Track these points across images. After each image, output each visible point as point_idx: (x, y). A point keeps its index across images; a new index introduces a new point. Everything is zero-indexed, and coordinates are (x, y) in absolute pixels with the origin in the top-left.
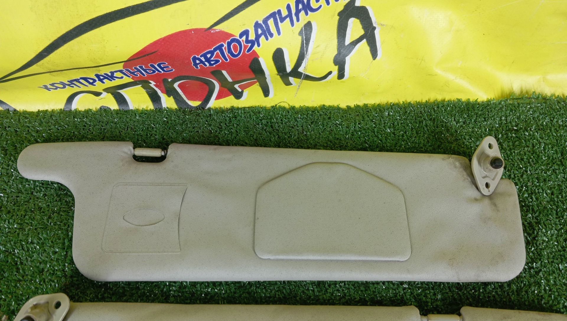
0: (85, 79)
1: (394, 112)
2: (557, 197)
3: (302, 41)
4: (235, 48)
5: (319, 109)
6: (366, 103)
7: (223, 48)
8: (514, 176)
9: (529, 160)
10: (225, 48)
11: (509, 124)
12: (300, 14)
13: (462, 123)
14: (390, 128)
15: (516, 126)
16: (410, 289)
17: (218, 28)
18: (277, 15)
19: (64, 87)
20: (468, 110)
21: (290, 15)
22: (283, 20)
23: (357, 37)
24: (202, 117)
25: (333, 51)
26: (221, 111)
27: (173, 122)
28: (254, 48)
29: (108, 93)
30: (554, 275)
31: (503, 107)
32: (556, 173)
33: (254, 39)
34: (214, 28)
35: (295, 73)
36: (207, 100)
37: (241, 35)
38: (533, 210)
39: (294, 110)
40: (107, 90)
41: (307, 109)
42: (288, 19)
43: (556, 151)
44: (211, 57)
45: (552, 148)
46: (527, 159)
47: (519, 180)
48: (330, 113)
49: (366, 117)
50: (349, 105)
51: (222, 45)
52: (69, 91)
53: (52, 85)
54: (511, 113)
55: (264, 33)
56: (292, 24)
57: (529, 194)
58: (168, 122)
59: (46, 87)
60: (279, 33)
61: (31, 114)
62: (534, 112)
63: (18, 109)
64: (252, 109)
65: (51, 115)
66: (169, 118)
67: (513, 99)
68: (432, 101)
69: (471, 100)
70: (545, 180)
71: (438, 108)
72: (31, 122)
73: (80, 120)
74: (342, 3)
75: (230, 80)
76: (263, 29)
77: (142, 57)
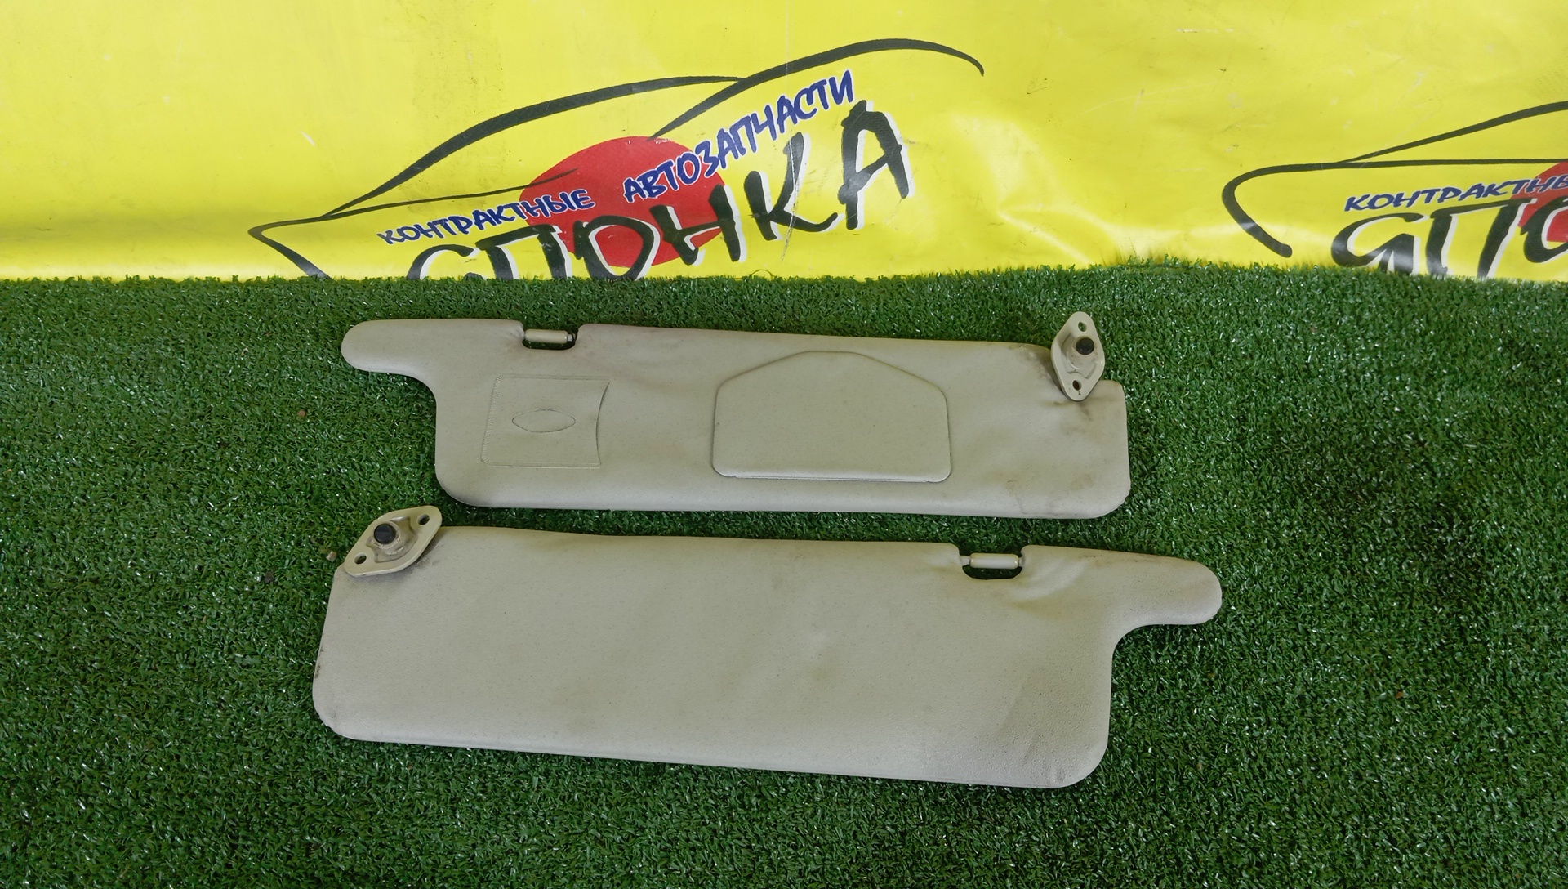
0: (455, 219)
1: (942, 286)
2: (1200, 413)
3: (789, 163)
4: (689, 167)
5: (820, 282)
6: (898, 274)
8: (1131, 382)
10: (674, 168)
14: (933, 310)
16: (949, 526)
18: (751, 122)
20: (1060, 283)
21: (770, 122)
22: (759, 128)
24: (631, 291)
25: (836, 180)
26: (661, 284)
27: (584, 297)
28: (716, 170)
29: (482, 249)
30: (1180, 517)
31: (1116, 279)
32: (1199, 378)
33: (717, 156)
34: (660, 137)
35: (780, 215)
36: (638, 265)
37: (698, 150)
38: (1156, 431)
39: (780, 284)
40: (481, 244)
41: (802, 282)
42: (767, 128)
43: (1203, 346)
44: (653, 181)
45: (1196, 341)
46: (1153, 356)
47: (1138, 388)
48: (839, 289)
49: (896, 294)
50: (870, 276)
51: (671, 164)
52: (425, 243)
54: (1130, 289)
55: (731, 147)
56: (774, 136)
57: (1152, 409)
58: (574, 298)
59: (389, 238)
60: (754, 148)
61: (354, 282)
62: (1168, 287)
63: (333, 276)
64: (711, 280)
65: (389, 284)
66: (577, 293)
67: (1132, 266)
68: (1003, 270)
69: (1064, 268)
70: (1180, 389)
71: (1013, 280)
72: (354, 295)
73: (433, 293)
74: (846, 107)
75: (678, 226)
76: (730, 141)
77: (552, 179)
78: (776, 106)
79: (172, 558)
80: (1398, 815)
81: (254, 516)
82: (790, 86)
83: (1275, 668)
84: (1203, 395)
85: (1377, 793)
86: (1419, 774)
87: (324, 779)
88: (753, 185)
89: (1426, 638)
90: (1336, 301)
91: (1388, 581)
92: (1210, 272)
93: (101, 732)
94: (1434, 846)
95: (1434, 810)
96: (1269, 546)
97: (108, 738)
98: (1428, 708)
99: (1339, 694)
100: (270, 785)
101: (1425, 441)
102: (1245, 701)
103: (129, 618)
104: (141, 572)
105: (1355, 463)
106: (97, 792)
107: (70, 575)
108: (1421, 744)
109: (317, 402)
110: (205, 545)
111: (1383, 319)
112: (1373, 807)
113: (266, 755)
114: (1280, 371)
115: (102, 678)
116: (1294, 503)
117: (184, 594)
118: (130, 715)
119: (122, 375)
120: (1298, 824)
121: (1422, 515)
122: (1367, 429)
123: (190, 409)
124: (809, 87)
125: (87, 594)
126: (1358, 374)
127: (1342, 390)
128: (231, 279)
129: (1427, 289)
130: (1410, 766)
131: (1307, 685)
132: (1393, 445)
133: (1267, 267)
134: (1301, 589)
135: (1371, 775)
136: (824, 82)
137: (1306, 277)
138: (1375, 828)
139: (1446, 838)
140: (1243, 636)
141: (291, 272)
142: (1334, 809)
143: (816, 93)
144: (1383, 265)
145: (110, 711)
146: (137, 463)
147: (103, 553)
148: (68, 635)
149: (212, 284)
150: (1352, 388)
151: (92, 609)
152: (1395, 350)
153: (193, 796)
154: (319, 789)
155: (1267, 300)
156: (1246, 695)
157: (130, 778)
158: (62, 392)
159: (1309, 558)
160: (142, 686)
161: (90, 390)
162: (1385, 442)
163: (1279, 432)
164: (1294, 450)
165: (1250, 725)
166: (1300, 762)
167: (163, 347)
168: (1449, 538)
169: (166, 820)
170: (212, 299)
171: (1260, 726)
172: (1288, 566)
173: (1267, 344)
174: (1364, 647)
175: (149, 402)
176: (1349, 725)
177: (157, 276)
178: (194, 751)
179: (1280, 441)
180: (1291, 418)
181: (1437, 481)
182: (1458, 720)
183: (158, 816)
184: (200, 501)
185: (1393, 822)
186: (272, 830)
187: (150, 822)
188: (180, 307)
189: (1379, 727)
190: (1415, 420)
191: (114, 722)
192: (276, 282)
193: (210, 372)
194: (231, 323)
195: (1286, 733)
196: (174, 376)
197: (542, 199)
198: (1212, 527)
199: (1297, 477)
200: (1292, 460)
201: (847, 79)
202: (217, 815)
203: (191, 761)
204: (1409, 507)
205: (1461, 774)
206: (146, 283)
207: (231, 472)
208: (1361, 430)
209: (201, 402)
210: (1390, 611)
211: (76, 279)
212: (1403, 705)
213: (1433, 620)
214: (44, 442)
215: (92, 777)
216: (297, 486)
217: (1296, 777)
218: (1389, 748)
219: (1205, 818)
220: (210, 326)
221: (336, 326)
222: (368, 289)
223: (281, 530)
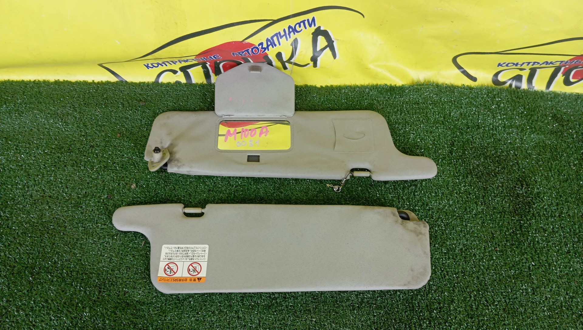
1: (348, 90)
2: (437, 142)
3: (293, 49)
4: (255, 51)
5: (304, 87)
6: (332, 84)
8: (413, 129)
10: (250, 51)
13: (387, 98)
14: (344, 100)
17: (247, 41)
18: (278, 35)
20: (390, 91)
21: (285, 34)
22: (281, 37)
25: (310, 54)
28: (266, 52)
29: (181, 71)
30: (426, 182)
31: (411, 89)
32: (438, 128)
33: (266, 47)
34: (245, 41)
35: (289, 62)
37: (259, 45)
40: (180, 69)
41: (297, 87)
42: (284, 37)
43: (441, 116)
45: (438, 114)
46: (422, 120)
47: (416, 131)
48: (310, 89)
49: (331, 92)
50: (322, 85)
51: (249, 49)
54: (416, 93)
55: (271, 44)
56: (287, 40)
59: (148, 67)
60: (280, 44)
61: (136, 84)
62: (430, 93)
63: (128, 81)
65: (148, 85)
67: (417, 85)
68: (370, 84)
69: (393, 85)
70: (431, 132)
71: (374, 89)
72: (136, 89)
73: (164, 88)
74: (313, 29)
75: (252, 61)
76: (271, 43)
77: (206, 53)
78: (288, 29)
79: (76, 189)
80: (490, 292)
81: (103, 174)
82: (292, 22)
83: (454, 239)
84: (439, 135)
85: (484, 284)
86: (499, 278)
87: (129, 269)
88: (279, 56)
89: (508, 228)
90: (491, 100)
91: (497, 207)
92: (446, 88)
93: (54, 251)
94: (501, 304)
95: (503, 291)
96: (456, 193)
97: (57, 253)
98: (505, 254)
99: (475, 248)
100: (112, 271)
101: (518, 154)
102: (442, 250)
103: (62, 211)
104: (66, 194)
105: (491, 162)
106: (54, 272)
107: (41, 195)
108: (501, 267)
109: (124, 131)
110: (87, 184)
111: (508, 107)
112: (482, 289)
113: (110, 260)
114: (468, 126)
115: (54, 232)
116: (467, 177)
117: (81, 202)
118: (64, 245)
119: (55, 119)
120: (455, 295)
121: (512, 183)
122: (497, 148)
123: (80, 132)
124: (299, 22)
125: (47, 201)
126: (497, 128)
127: (490, 133)
128: (92, 81)
129: (526, 95)
130: (496, 275)
131: (464, 245)
132: (506, 155)
133: (467, 86)
134: (466, 210)
135: (482, 278)
136: (305, 20)
137: (481, 90)
138: (481, 296)
139: (505, 301)
140: (444, 226)
141: (113, 79)
142: (468, 289)
143: (302, 24)
144: (511, 85)
145: (57, 243)
146: (62, 153)
147: (52, 186)
148: (42, 216)
149: (85, 83)
150: (494, 133)
151: (50, 207)
152: (511, 119)
153: (86, 274)
154: (128, 272)
155: (466, 98)
156: (442, 248)
157: (65, 267)
158: (35, 125)
159: (470, 198)
160: (68, 235)
161: (45, 125)
162: (503, 154)
163: (465, 149)
164: (470, 157)
165: (442, 259)
166: (458, 272)
167: (69, 108)
168: (521, 192)
169: (78, 282)
170: (86, 89)
171: (446, 259)
172: (462, 201)
173: (465, 115)
174: (486, 231)
175: (65, 130)
176: (477, 260)
177: (66, 80)
178: (86, 258)
179: (465, 153)
180: (470, 144)
181: (520, 170)
182: (515, 259)
183: (75, 280)
184: (84, 168)
185: (488, 294)
186: (112, 286)
187: (72, 282)
188: (74, 93)
189: (487, 260)
190: (515, 146)
191: (59, 247)
192: (108, 83)
193: (86, 118)
194: (92, 99)
195: (455, 262)
196: (74, 120)
198: (437, 186)
199: (470, 167)
200: (469, 160)
201: (313, 19)
202: (94, 281)
203: (85, 262)
204: (508, 180)
205: (514, 279)
206: (62, 82)
207: (95, 157)
208: (495, 149)
209: (84, 130)
210: (496, 219)
211: (37, 81)
212: (497, 253)
213: (511, 222)
214: (30, 144)
215: (52, 266)
216: (118, 163)
217: (456, 277)
218: (490, 268)
219: (424, 292)
220: (85, 100)
221: (130, 101)
222: (141, 86)
223: (113, 179)
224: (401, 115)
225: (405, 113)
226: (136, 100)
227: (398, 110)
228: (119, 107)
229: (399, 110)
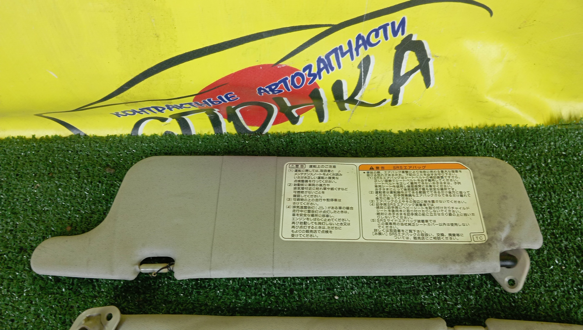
0: (156, 108)
1: (445, 136)
3: (361, 74)
4: (298, 80)
5: (372, 134)
6: (417, 128)
7: (287, 81)
9: (577, 185)
10: (289, 81)
11: (558, 149)
12: (360, 49)
13: (512, 148)
15: (565, 151)
16: (464, 309)
17: (285, 63)
18: (339, 51)
19: (134, 114)
20: (518, 135)
21: (350, 50)
22: (343, 55)
23: (412, 67)
24: (261, 142)
25: (389, 81)
26: (278, 136)
27: (234, 146)
28: (315, 81)
29: (173, 118)
31: (551, 132)
33: (316, 73)
34: (281, 63)
35: (352, 100)
36: (264, 126)
37: (305, 70)
39: (348, 135)
40: (172, 116)
41: (361, 134)
42: (349, 54)
44: (275, 88)
46: (576, 183)
47: (568, 203)
48: (383, 138)
49: (418, 141)
50: (401, 130)
51: (287, 79)
52: (138, 117)
53: (124, 112)
54: (560, 139)
55: (326, 67)
56: (352, 58)
57: (577, 218)
58: (228, 146)
59: (118, 115)
60: (339, 67)
61: (101, 138)
63: (88, 134)
64: (308, 133)
65: (120, 140)
66: (230, 143)
67: (561, 125)
68: (482, 126)
69: (521, 126)
71: (488, 133)
72: (100, 147)
73: (146, 145)
74: (400, 38)
75: (289, 104)
76: (325, 64)
77: (212, 89)
78: (355, 40)
81: (38, 303)
82: (364, 28)
88: (337, 88)
109: (78, 219)
110: (10, 323)
123: (5, 225)
124: (377, 28)
128: (31, 137)
136: (388, 24)
141: (65, 133)
143: (381, 32)
149: (22, 140)
170: (20, 150)
192: (56, 139)
193: (17, 200)
194: (29, 167)
197: (207, 100)
201: (403, 23)
220: (18, 169)
221: (90, 169)
222: (108, 143)
223: (54, 312)
224: (539, 175)
225: (546, 171)
226: (101, 165)
227: (533, 167)
228: (71, 179)
229: (536, 167)
